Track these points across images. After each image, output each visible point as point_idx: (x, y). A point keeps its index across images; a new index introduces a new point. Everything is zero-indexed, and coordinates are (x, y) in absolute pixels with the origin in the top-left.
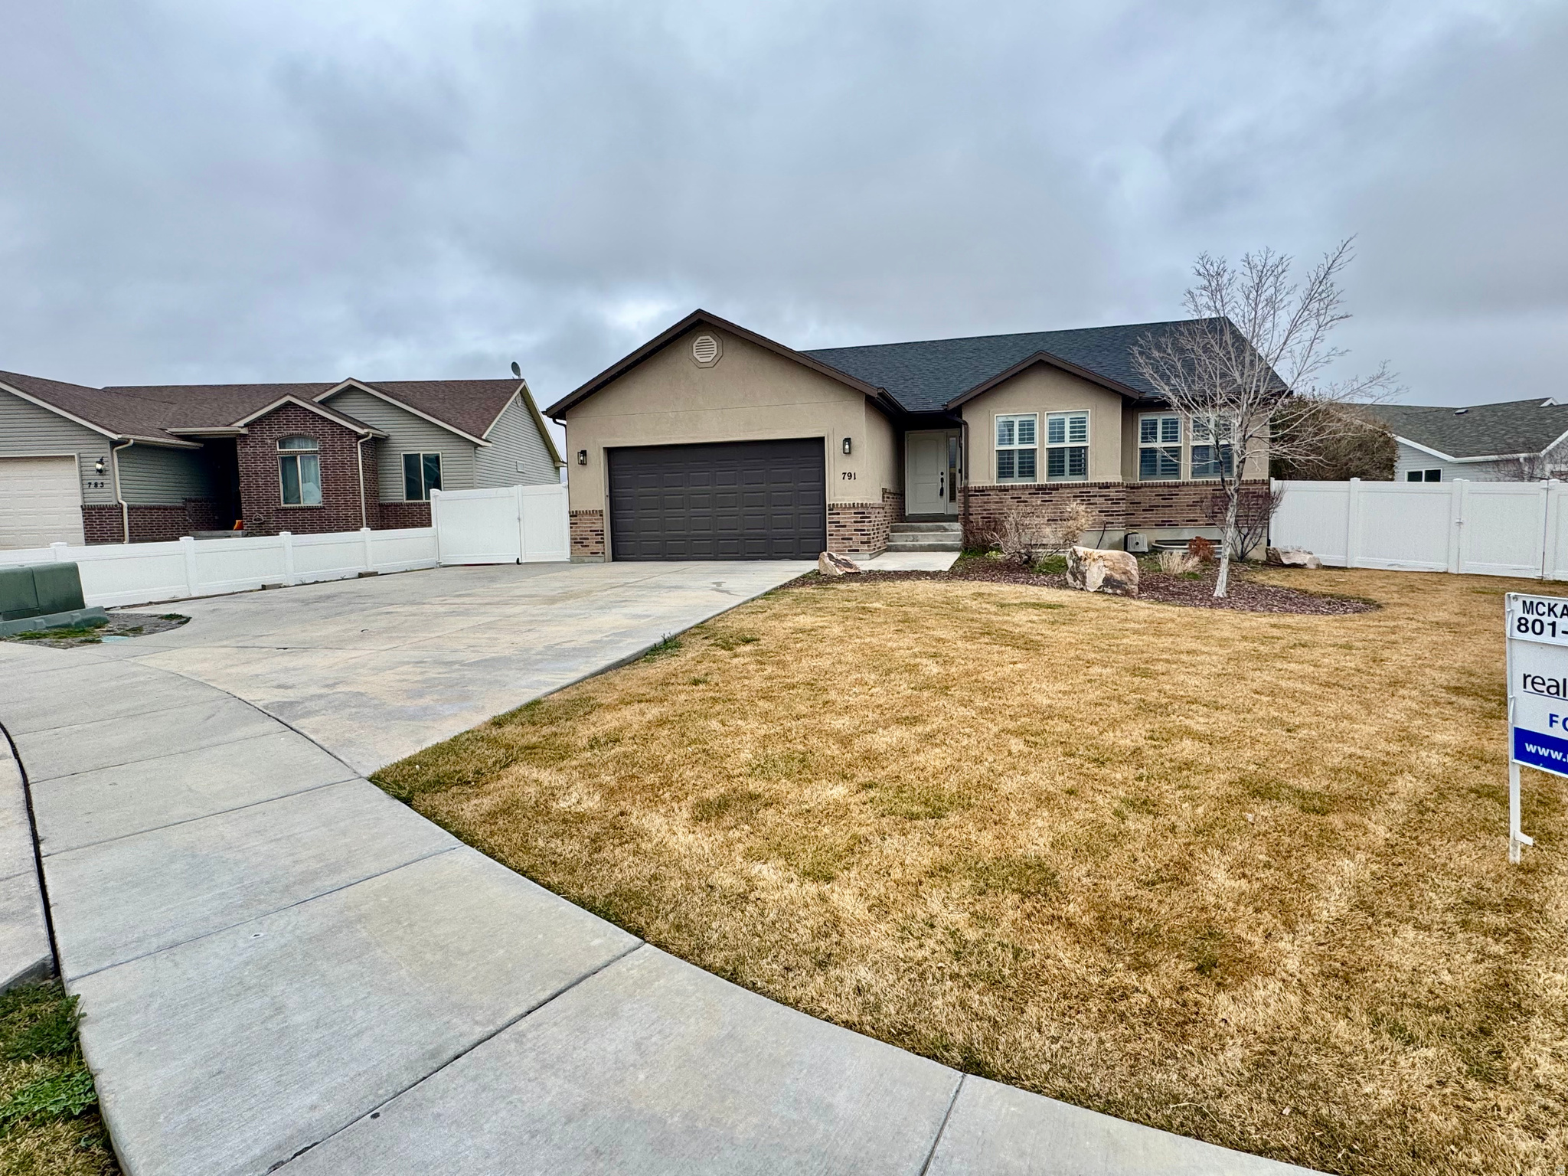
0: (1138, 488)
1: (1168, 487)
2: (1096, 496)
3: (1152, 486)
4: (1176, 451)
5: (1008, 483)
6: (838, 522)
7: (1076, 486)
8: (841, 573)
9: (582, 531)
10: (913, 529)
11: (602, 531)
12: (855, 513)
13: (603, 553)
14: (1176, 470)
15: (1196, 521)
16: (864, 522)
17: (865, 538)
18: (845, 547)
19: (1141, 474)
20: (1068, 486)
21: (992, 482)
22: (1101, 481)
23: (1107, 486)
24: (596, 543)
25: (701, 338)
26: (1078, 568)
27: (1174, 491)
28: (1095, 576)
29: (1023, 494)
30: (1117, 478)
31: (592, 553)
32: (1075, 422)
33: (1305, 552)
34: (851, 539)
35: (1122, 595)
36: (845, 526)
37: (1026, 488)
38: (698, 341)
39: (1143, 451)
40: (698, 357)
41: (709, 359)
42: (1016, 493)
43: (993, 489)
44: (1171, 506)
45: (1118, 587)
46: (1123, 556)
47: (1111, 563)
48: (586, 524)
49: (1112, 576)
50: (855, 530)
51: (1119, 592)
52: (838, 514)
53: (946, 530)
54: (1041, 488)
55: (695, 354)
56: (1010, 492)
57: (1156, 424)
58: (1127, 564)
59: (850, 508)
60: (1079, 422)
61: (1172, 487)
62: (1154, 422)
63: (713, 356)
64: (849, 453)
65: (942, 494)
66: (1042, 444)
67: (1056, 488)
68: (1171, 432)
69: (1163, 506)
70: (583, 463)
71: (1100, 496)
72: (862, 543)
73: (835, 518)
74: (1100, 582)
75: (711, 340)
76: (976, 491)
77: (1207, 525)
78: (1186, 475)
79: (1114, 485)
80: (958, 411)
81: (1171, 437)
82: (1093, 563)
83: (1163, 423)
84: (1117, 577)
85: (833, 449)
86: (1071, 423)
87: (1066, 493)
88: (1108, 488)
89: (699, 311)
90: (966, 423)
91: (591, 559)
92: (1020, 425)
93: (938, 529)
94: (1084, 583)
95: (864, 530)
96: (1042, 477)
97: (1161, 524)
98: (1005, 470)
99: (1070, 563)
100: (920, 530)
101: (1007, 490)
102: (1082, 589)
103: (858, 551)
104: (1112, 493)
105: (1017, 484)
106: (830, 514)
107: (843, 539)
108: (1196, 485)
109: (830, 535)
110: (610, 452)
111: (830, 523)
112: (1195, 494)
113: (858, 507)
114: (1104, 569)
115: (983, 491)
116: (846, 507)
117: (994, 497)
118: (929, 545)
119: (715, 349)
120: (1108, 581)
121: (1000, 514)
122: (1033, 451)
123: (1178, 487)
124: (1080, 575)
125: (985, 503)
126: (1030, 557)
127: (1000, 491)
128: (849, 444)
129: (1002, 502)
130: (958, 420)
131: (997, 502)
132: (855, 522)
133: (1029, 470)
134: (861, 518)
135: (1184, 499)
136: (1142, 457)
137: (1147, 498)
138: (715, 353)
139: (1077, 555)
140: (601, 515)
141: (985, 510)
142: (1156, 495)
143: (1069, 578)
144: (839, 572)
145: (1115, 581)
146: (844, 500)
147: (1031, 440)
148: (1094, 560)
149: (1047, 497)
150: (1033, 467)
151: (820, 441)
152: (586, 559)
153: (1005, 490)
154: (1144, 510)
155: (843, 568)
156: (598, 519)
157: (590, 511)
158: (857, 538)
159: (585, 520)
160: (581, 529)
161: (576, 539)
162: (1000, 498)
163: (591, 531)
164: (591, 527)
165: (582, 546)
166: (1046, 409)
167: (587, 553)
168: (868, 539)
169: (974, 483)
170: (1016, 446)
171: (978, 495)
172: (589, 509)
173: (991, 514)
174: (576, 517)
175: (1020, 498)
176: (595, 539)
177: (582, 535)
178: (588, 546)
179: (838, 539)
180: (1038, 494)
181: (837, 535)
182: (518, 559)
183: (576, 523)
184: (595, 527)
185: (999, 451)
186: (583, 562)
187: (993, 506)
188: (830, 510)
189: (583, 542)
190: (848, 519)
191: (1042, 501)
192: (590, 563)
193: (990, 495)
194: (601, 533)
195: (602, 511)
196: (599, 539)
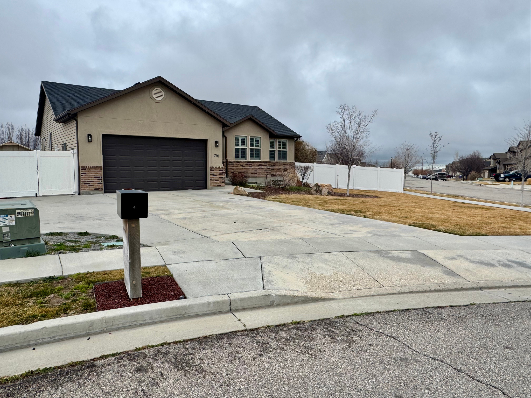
1: (274, 163)
2: (263, 166)
5: (239, 160)
6: (214, 174)
7: (259, 162)
9: (89, 177)
11: (101, 177)
12: (220, 171)
16: (223, 174)
17: (223, 180)
18: (216, 184)
20: (256, 162)
21: (234, 159)
24: (98, 183)
25: (156, 89)
26: (318, 189)
30: (268, 160)
31: (95, 189)
34: (218, 181)
36: (216, 176)
37: (245, 162)
38: (155, 90)
40: (155, 97)
41: (160, 99)
42: (242, 164)
43: (235, 162)
47: (328, 187)
48: (91, 175)
50: (220, 177)
52: (214, 171)
54: (249, 162)
55: (153, 96)
56: (240, 163)
59: (218, 168)
63: (162, 98)
66: (248, 147)
67: (253, 162)
68: (272, 145)
70: (90, 141)
71: (265, 166)
73: (213, 172)
74: (326, 193)
75: (162, 90)
76: (230, 162)
78: (276, 160)
81: (273, 147)
82: (323, 188)
84: (330, 191)
85: (211, 145)
86: (256, 140)
87: (256, 164)
88: (266, 163)
89: (160, 77)
90: (226, 137)
91: (94, 192)
92: (241, 139)
94: (321, 193)
95: (223, 177)
96: (249, 158)
98: (237, 155)
102: (320, 195)
103: (221, 185)
105: (242, 161)
106: (208, 171)
107: (215, 181)
108: (279, 163)
109: (210, 179)
110: (104, 136)
111: (209, 174)
112: (279, 166)
114: (327, 189)
115: (232, 163)
116: (217, 168)
117: (235, 165)
119: (163, 95)
120: (328, 193)
121: (237, 171)
122: (245, 149)
124: (319, 191)
125: (232, 167)
128: (218, 144)
129: (237, 167)
131: (236, 167)
132: (220, 174)
133: (244, 156)
134: (222, 172)
138: (163, 97)
139: (317, 185)
140: (101, 169)
141: (233, 170)
143: (314, 192)
146: (215, 165)
147: (245, 145)
148: (324, 186)
149: (251, 166)
150: (246, 155)
151: (204, 142)
152: (91, 193)
153: (238, 162)
156: (100, 171)
157: (95, 167)
158: (221, 180)
159: (91, 171)
160: (89, 176)
161: (85, 182)
162: (237, 166)
163: (95, 177)
164: (95, 175)
165: (89, 186)
166: (249, 135)
167: (92, 189)
168: (224, 180)
169: (229, 159)
170: (240, 147)
171: (230, 164)
172: (92, 166)
173: (234, 171)
174: (85, 169)
175: (243, 165)
176: (98, 181)
177: (89, 179)
178: (93, 185)
179: (214, 181)
180: (248, 164)
181: (213, 179)
182: (36, 194)
183: (86, 173)
184: (97, 175)
185: (236, 148)
186: (90, 194)
187: (235, 168)
188: (210, 169)
189: (89, 184)
190: (217, 173)
191: (250, 167)
192: (95, 194)
193: (234, 164)
194: (99, 178)
195: (101, 167)
196: (100, 181)
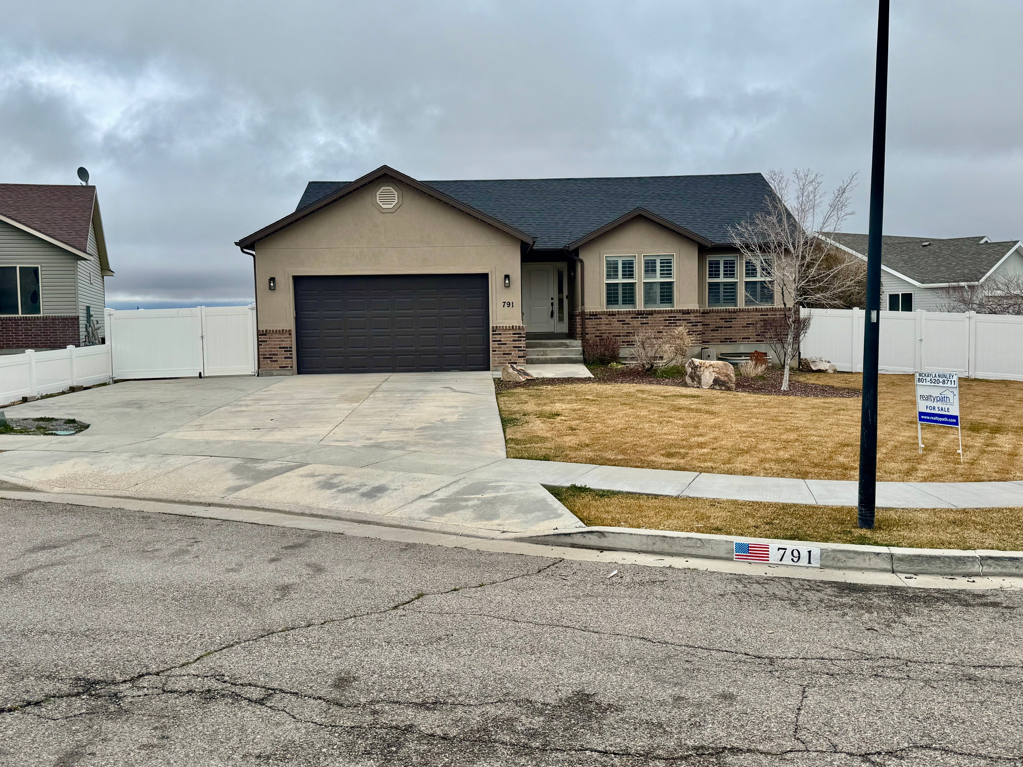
0: (708, 313)
1: (729, 312)
2: (680, 320)
3: (717, 312)
4: (733, 285)
5: (614, 309)
6: (500, 341)
7: (666, 312)
8: (524, 380)
9: (272, 348)
10: (541, 345)
11: (291, 348)
12: (514, 334)
13: (291, 367)
14: (734, 299)
15: (749, 338)
16: (520, 341)
17: (521, 353)
18: (506, 360)
19: (709, 303)
20: (660, 312)
21: (602, 308)
22: (684, 309)
23: (687, 312)
24: (285, 358)
25: (383, 188)
26: (695, 373)
27: (733, 316)
28: (708, 377)
29: (626, 318)
30: (694, 306)
31: (280, 367)
32: (664, 263)
33: (825, 361)
34: (510, 354)
35: (725, 390)
36: (505, 344)
37: (629, 313)
38: (381, 190)
39: (710, 284)
40: (381, 204)
41: (391, 206)
42: (621, 317)
43: (604, 313)
44: (731, 327)
45: (722, 385)
46: (725, 365)
47: (718, 369)
48: (274, 343)
49: (719, 378)
50: (514, 347)
51: (723, 388)
52: (500, 334)
53: (567, 346)
54: (640, 313)
55: (378, 201)
56: (617, 316)
57: (719, 264)
58: (727, 370)
59: (509, 329)
60: (667, 263)
61: (732, 312)
62: (718, 263)
63: (394, 204)
65: (552, 316)
66: (640, 278)
67: (651, 313)
68: (730, 270)
69: (725, 327)
70: (272, 289)
71: (683, 320)
72: (519, 357)
73: (498, 338)
74: (711, 382)
75: (393, 190)
76: (590, 315)
77: (757, 341)
78: (741, 304)
79: (693, 311)
80: (576, 252)
81: (730, 274)
82: (706, 370)
83: (724, 264)
84: (722, 378)
85: (495, 284)
86: (661, 263)
87: (659, 317)
88: (689, 313)
89: (385, 167)
90: (582, 262)
91: (279, 372)
92: (623, 264)
93: (561, 345)
94: (700, 383)
95: (520, 347)
96: (640, 305)
97: (725, 341)
98: (612, 299)
99: (689, 370)
100: (546, 346)
101: (615, 315)
102: (698, 387)
103: (516, 363)
104: (692, 317)
105: (622, 310)
106: (493, 334)
107: (504, 354)
108: (748, 311)
109: (493, 351)
110: (297, 279)
111: (493, 341)
112: (748, 318)
113: (516, 329)
114: (714, 374)
115: (596, 315)
116: (506, 329)
117: (604, 320)
118: (558, 358)
119: (396, 198)
120: (716, 382)
121: (609, 333)
122: (633, 284)
123: (735, 312)
124: (696, 378)
125: (598, 324)
126: (652, 366)
127: (610, 315)
128: (509, 280)
129: (611, 324)
130: (576, 258)
131: (607, 324)
132: (514, 341)
133: (629, 299)
134: (518, 337)
135: (741, 320)
136: (709, 289)
137: (712, 320)
138: (396, 201)
139: (694, 365)
140: (290, 334)
141: (598, 330)
142: (720, 319)
143: (688, 380)
144: (522, 379)
145: (721, 381)
146: (504, 323)
147: (631, 276)
148: (706, 367)
149: (645, 320)
150: (633, 297)
151: (484, 278)
152: (273, 373)
153: (612, 314)
154: (712, 330)
155: (524, 376)
156: (287, 338)
157: (279, 331)
158: (515, 353)
159: (274, 338)
160: (270, 346)
161: (265, 355)
162: (609, 321)
163: (280, 348)
164: (280, 344)
165: (271, 361)
166: (642, 252)
167: (275, 367)
168: (524, 353)
169: (589, 308)
170: (620, 280)
171: (592, 319)
172: (277, 329)
173: (602, 333)
174: (266, 335)
175: (625, 321)
176: (284, 354)
177: (271, 351)
178: (277, 361)
179: (500, 354)
180: (638, 318)
181: (499, 351)
182: (200, 373)
183: (266, 341)
184: (284, 344)
185: (607, 284)
186: (272, 375)
187: (604, 328)
188: (493, 331)
189: (272, 358)
190: (508, 338)
191: (641, 323)
192: (280, 375)
193: (601, 318)
194: (288, 349)
195: (290, 331)
196: (287, 354)
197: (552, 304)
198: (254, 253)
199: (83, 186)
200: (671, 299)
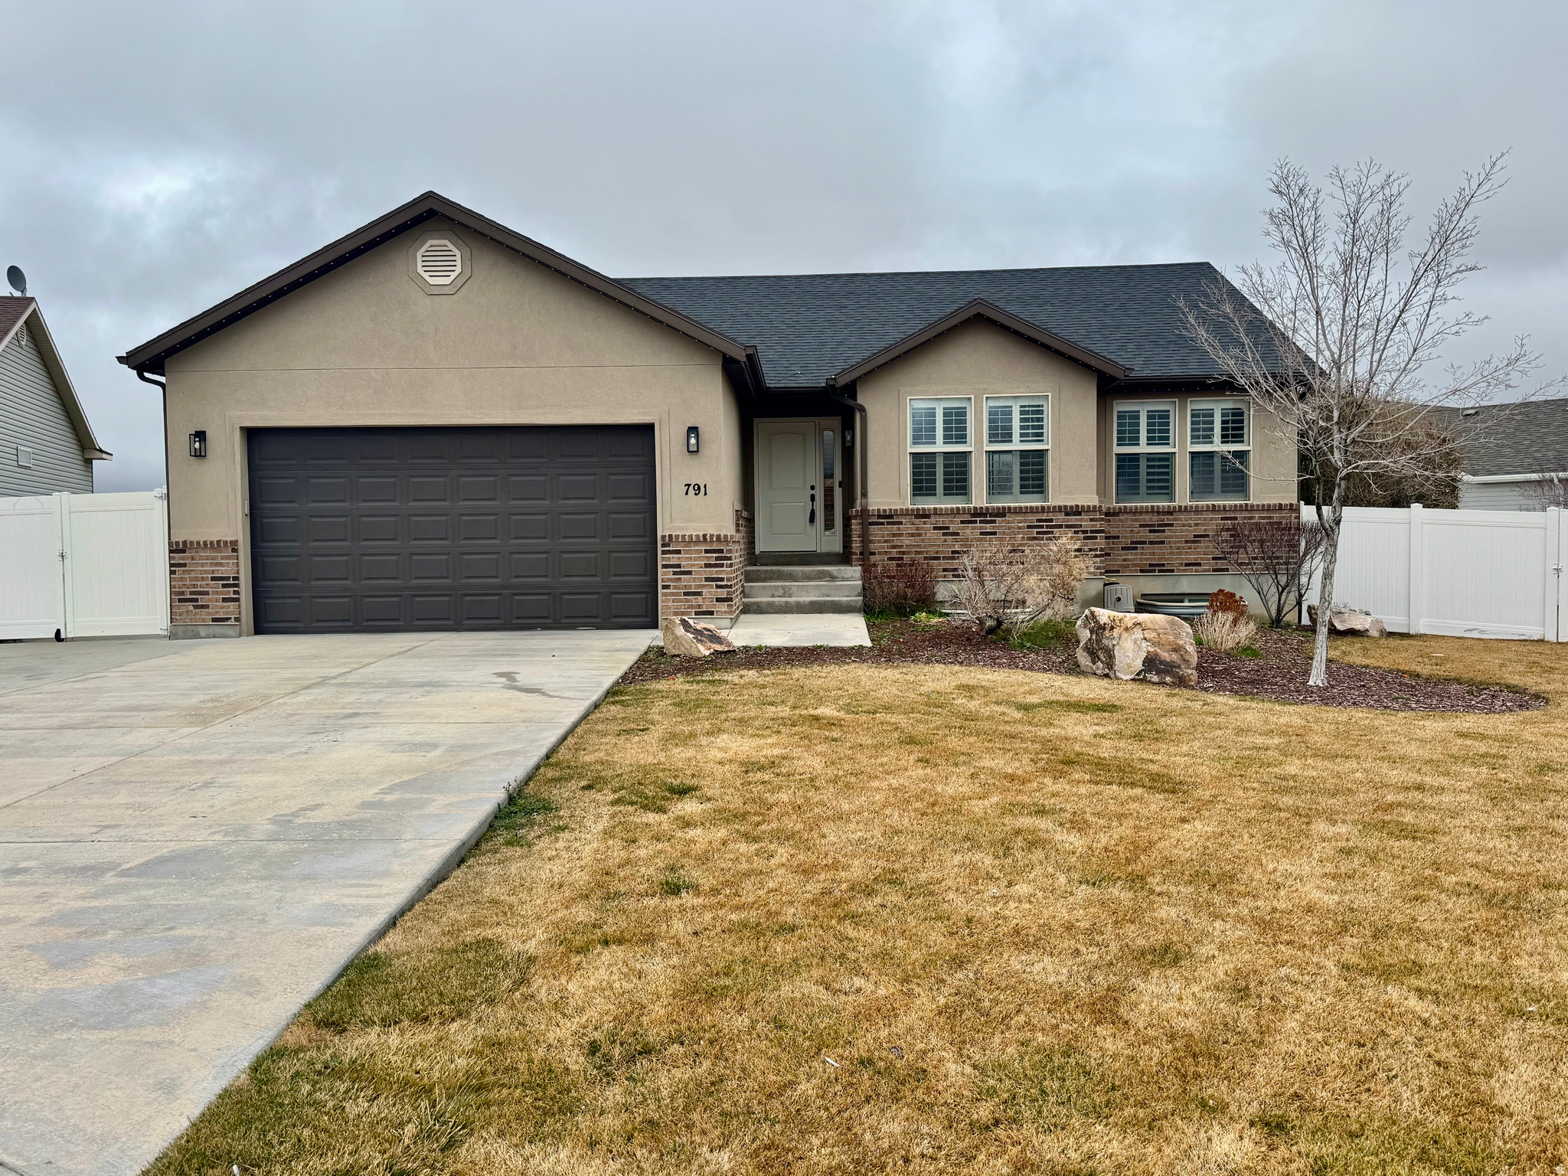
0: (1115, 514)
1: (1158, 513)
2: (1060, 526)
3: (1135, 512)
4: (1167, 460)
5: (928, 504)
6: (679, 566)
7: (1032, 510)
8: (707, 653)
9: (196, 579)
10: (780, 577)
11: (236, 578)
12: (707, 551)
13: (237, 619)
14: (1167, 488)
15: (1199, 564)
16: (722, 565)
17: (723, 593)
18: (690, 607)
19: (1117, 494)
20: (1019, 511)
21: (903, 503)
22: (1069, 504)
23: (1076, 511)
24: (224, 600)
25: (430, 242)
26: (1099, 641)
27: (1167, 520)
28: (1130, 653)
29: (951, 522)
30: (1090, 499)
31: (214, 620)
32: (1027, 413)
33: (1361, 612)
34: (699, 594)
35: (1173, 685)
36: (689, 573)
37: (957, 512)
38: (425, 247)
39: (1120, 457)
40: (426, 276)
41: (447, 281)
42: (941, 521)
43: (906, 513)
44: (1162, 542)
45: (1167, 672)
46: (1172, 624)
47: (1154, 634)
48: (202, 567)
49: (1157, 655)
50: (707, 579)
51: (1168, 679)
52: (678, 552)
53: (833, 578)
54: (979, 514)
55: (420, 270)
56: (933, 519)
57: (1138, 417)
58: (1177, 636)
59: (698, 542)
60: (1034, 412)
61: (1165, 513)
62: (1136, 416)
63: (453, 275)
64: (697, 451)
65: (812, 520)
66: (977, 444)
67: (1002, 513)
68: (1160, 431)
69: (1151, 543)
70: (199, 455)
71: (1068, 526)
72: (718, 600)
73: (673, 559)
74: (1138, 665)
75: (451, 247)
76: (879, 516)
77: (1214, 570)
78: (1183, 497)
79: (1088, 510)
80: (851, 389)
81: (1160, 438)
82: (1125, 635)
83: (1149, 417)
84: (1165, 656)
85: (668, 445)
86: (1022, 412)
87: (1017, 521)
88: (1079, 513)
89: (430, 196)
90: (862, 409)
91: (212, 630)
92: (945, 415)
93: (820, 576)
94: (1110, 665)
95: (722, 579)
96: (979, 496)
97: (1149, 569)
98: (922, 485)
99: (1085, 635)
100: (792, 577)
101: (927, 516)
102: (1107, 676)
103: (711, 613)
104: (1085, 522)
105: (943, 506)
106: (664, 552)
107: (686, 594)
108: (1197, 510)
109: (665, 587)
110: (253, 436)
111: (664, 566)
112: (1197, 525)
113: (712, 541)
114: (1144, 644)
115: (891, 516)
116: (691, 541)
117: (907, 527)
118: (812, 603)
119: (459, 263)
120: (1151, 663)
121: (917, 553)
122: (965, 455)
123: (1171, 513)
124: (1102, 654)
125: (894, 535)
126: (1000, 623)
127: (918, 516)
128: (697, 438)
129: (919, 535)
130: (850, 402)
131: (912, 535)
132: (707, 566)
133: (958, 483)
134: (717, 559)
135: (1182, 529)
136: (1118, 467)
137: (1128, 530)
138: (458, 270)
139: (1097, 622)
140: (234, 550)
141: (894, 547)
142: (1141, 526)
143: (1083, 658)
144: (704, 650)
145: (1162, 662)
146: (687, 528)
147: (962, 438)
148: (1127, 629)
149: (988, 528)
150: (965, 480)
151: (648, 430)
152: (203, 632)
153: (924, 515)
154: (1123, 549)
155: (709, 644)
156: (229, 558)
157: (212, 543)
158: (710, 592)
159: (201, 558)
160: (193, 575)
161: (183, 593)
162: (917, 529)
163: (213, 579)
164: (213, 572)
165: (195, 607)
166: (985, 391)
167: (204, 620)
168: (728, 594)
169: (876, 503)
170: (940, 446)
171: (883, 524)
172: (209, 539)
173: (904, 553)
174: (184, 551)
175: (948, 528)
176: (222, 593)
177: (194, 586)
178: (207, 607)
179: (678, 594)
180: (975, 522)
181: (675, 587)
182: (58, 632)
183: (184, 565)
184: (222, 571)
185: (913, 455)
186: (197, 636)
187: (906, 541)
188: (663, 545)
189: (196, 600)
190: (694, 560)
191: (982, 534)
192: (214, 637)
193: (901, 523)
194: (233, 583)
195: (234, 543)
196: (229, 593)
197: (813, 498)
198: (162, 379)
199: (12, 298)
200: (1041, 486)
